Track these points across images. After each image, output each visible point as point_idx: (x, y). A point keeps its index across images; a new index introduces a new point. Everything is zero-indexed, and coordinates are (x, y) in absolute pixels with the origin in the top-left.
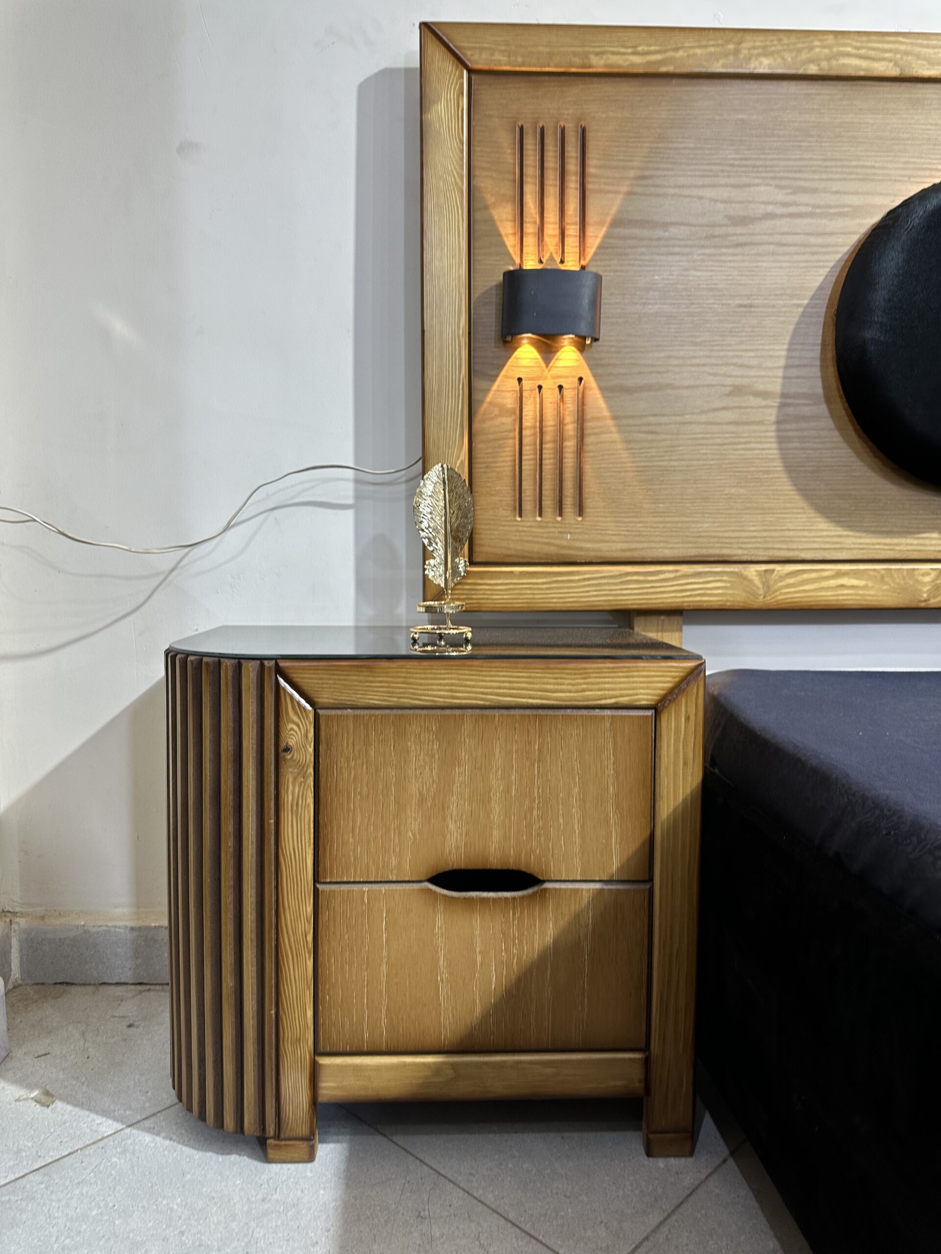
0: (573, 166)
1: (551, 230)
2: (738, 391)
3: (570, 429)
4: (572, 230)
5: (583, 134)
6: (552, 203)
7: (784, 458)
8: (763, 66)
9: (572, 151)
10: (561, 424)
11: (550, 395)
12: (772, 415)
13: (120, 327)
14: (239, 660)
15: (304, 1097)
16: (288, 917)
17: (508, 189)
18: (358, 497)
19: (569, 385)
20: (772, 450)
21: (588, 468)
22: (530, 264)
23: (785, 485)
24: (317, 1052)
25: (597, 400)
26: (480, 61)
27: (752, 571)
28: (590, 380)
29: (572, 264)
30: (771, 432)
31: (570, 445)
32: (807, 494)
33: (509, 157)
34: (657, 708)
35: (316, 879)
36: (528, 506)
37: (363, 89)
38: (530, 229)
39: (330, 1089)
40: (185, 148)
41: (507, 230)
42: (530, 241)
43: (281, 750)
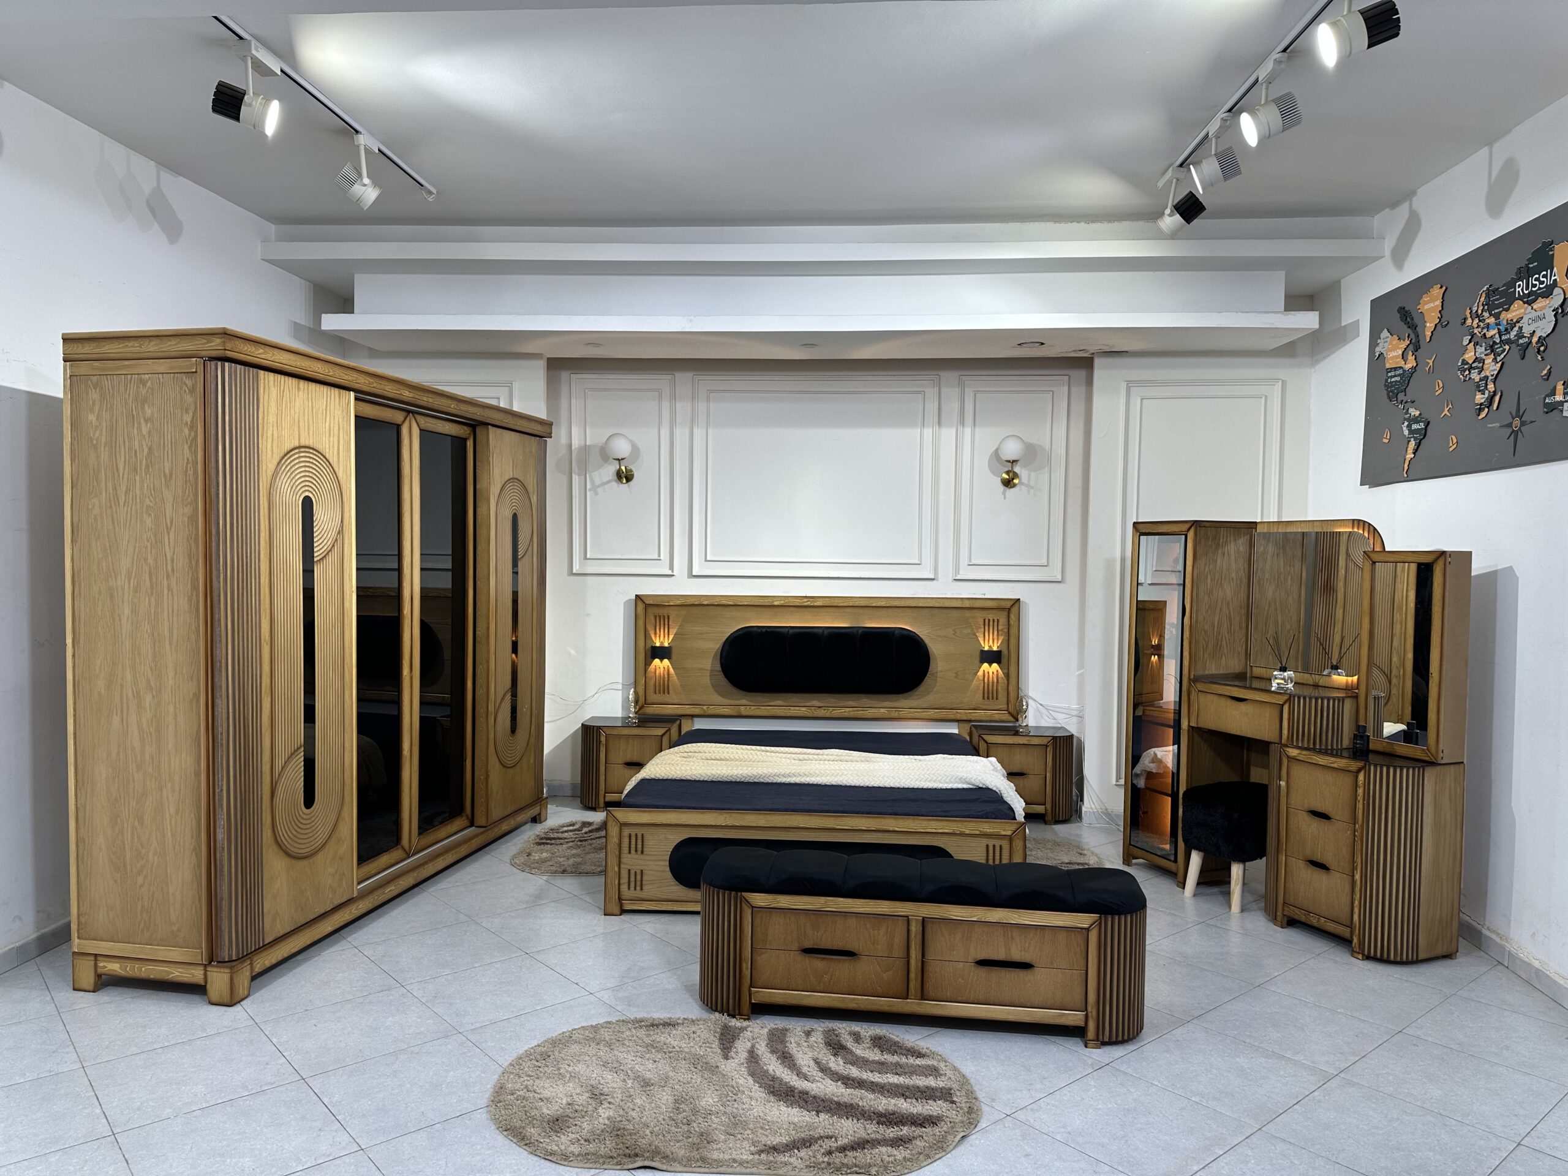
0: (666, 623)
1: (662, 636)
2: (701, 669)
3: (666, 676)
4: (666, 636)
5: (668, 617)
6: (662, 630)
7: (711, 683)
8: (706, 603)
9: (666, 620)
10: (664, 675)
11: (662, 669)
12: (709, 674)
13: (572, 652)
14: (594, 726)
15: (603, 801)
16: (601, 769)
17: (653, 628)
18: (623, 688)
19: (666, 667)
20: (709, 682)
21: (670, 685)
22: (658, 644)
23: (711, 689)
24: (605, 793)
25: (671, 670)
26: (647, 602)
27: (705, 707)
28: (670, 666)
29: (666, 645)
30: (708, 678)
31: (666, 679)
32: (716, 691)
33: (653, 621)
34: (662, 736)
35: (606, 763)
36: (657, 692)
37: (625, 603)
38: (658, 636)
39: (607, 799)
40: (588, 615)
41: (653, 636)
42: (658, 638)
43: (600, 742)
